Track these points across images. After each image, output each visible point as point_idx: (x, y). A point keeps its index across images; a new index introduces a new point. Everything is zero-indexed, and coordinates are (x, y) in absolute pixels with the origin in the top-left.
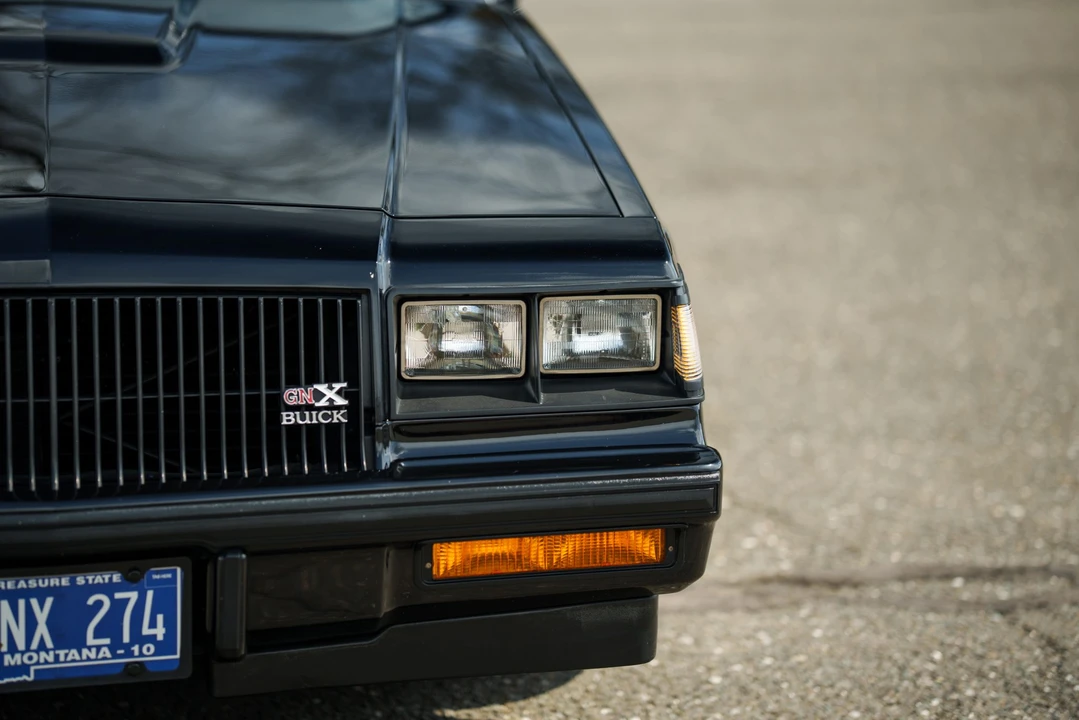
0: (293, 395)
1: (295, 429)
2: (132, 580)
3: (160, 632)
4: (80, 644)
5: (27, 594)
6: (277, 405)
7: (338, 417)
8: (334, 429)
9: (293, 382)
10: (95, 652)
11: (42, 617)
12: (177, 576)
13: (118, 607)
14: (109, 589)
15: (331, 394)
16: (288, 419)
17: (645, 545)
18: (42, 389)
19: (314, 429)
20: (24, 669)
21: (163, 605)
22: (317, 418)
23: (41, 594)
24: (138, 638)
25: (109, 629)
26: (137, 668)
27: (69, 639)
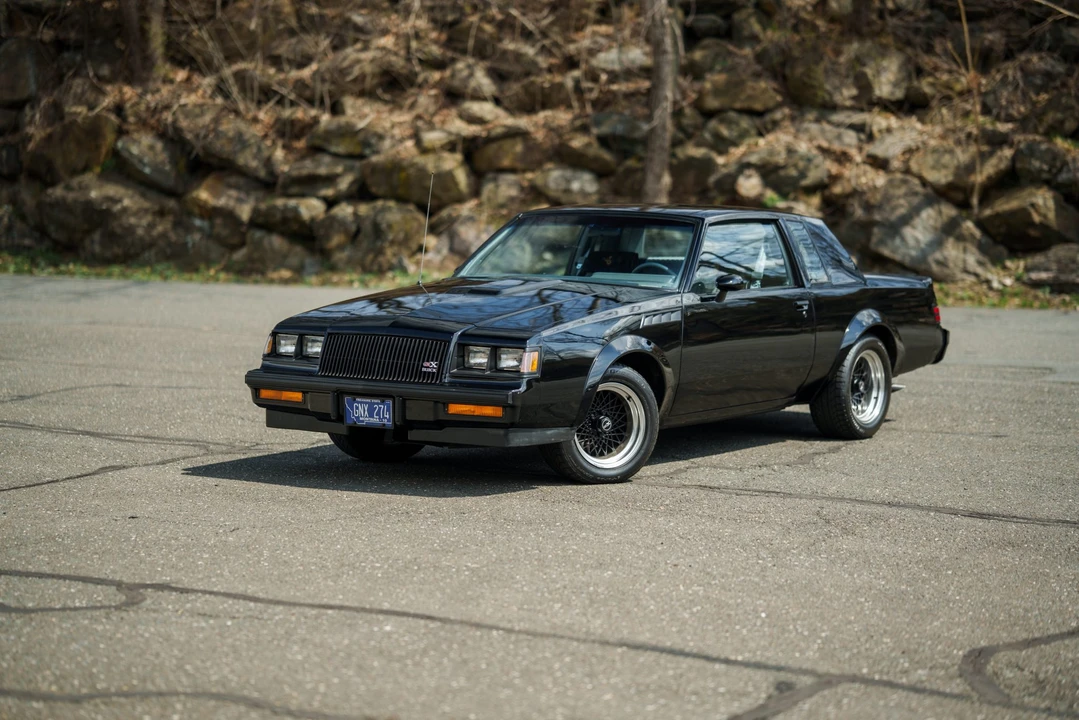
0: (426, 364)
2: (383, 402)
3: (388, 417)
4: (373, 417)
7: (435, 370)
8: (434, 373)
9: (428, 361)
10: (375, 420)
11: (366, 409)
12: (390, 402)
13: (380, 409)
14: (377, 404)
15: (434, 364)
16: (424, 369)
19: (429, 373)
20: (363, 421)
21: (388, 410)
22: (430, 370)
23: (366, 403)
24: (383, 417)
25: (378, 414)
26: (384, 425)
27: (371, 416)
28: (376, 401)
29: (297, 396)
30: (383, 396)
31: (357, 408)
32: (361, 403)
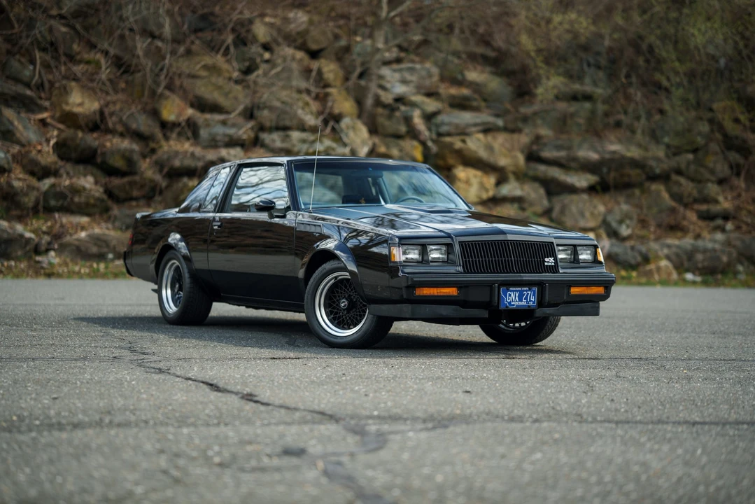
0: (546, 260)
1: (547, 266)
2: (530, 289)
3: (533, 300)
4: (522, 301)
5: (515, 291)
6: (544, 261)
7: (553, 264)
8: (552, 266)
9: (546, 257)
10: (524, 303)
11: (517, 295)
12: (536, 289)
13: (528, 294)
14: (526, 291)
15: (551, 260)
16: (546, 264)
17: (600, 290)
18: (511, 257)
19: (550, 266)
20: (514, 305)
21: (534, 295)
22: (550, 264)
23: (517, 291)
24: (530, 301)
25: (526, 298)
26: (529, 306)
27: (520, 300)
28: (525, 289)
29: (452, 291)
30: (530, 284)
31: (510, 295)
32: (513, 291)
